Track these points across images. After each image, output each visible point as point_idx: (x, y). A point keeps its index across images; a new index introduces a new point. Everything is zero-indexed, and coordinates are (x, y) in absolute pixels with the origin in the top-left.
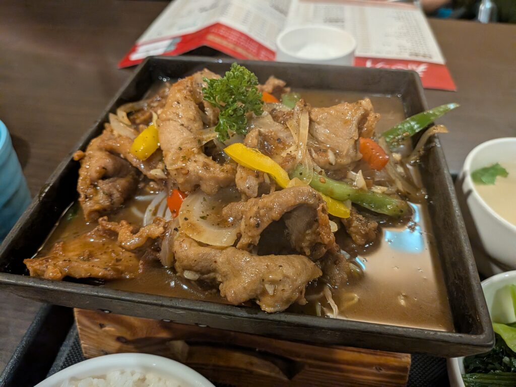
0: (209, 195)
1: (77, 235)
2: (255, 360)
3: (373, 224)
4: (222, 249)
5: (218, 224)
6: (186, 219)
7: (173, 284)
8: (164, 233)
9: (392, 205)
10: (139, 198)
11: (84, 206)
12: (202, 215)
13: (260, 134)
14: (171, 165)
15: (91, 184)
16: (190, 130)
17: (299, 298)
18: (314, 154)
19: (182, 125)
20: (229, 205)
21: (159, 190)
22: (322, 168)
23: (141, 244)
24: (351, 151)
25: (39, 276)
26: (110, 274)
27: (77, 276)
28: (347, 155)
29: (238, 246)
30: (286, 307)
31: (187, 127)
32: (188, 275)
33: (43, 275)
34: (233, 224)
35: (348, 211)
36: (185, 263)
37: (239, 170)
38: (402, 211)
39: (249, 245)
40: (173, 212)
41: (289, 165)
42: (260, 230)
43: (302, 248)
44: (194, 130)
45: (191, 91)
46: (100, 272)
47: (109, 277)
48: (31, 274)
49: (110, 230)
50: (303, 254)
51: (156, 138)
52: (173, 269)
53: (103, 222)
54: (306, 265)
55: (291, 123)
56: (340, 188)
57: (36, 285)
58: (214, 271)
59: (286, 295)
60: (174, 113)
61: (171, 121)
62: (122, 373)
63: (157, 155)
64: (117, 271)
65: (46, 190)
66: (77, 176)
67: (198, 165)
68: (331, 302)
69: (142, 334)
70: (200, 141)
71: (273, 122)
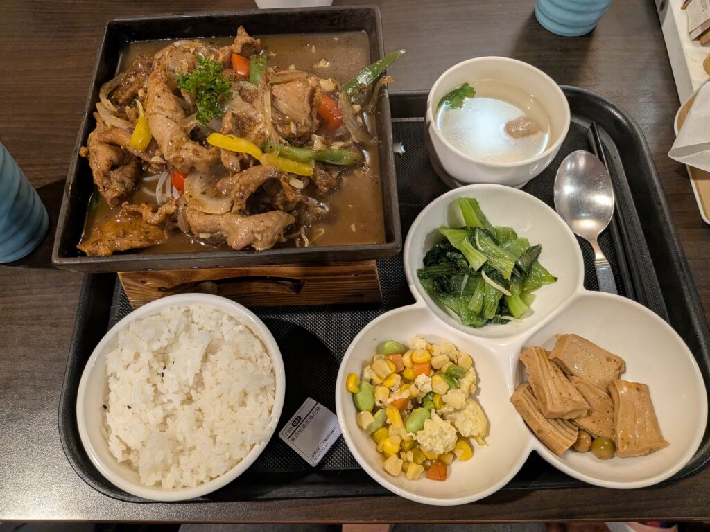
0: (203, 173)
1: (107, 218)
2: (270, 285)
3: (335, 174)
4: (222, 215)
5: (216, 196)
6: (191, 197)
7: (192, 242)
8: (177, 209)
9: (348, 156)
10: (147, 179)
11: (105, 196)
12: (202, 191)
13: (234, 115)
14: (168, 156)
15: (104, 176)
16: (175, 122)
17: (280, 239)
18: (279, 129)
19: (167, 117)
20: (221, 181)
21: (161, 170)
22: (286, 140)
23: (162, 219)
24: (308, 122)
25: (94, 255)
26: (146, 244)
27: (122, 250)
28: (306, 125)
29: (233, 211)
30: (272, 245)
31: (172, 119)
32: (202, 236)
33: (97, 254)
34: (226, 195)
35: (312, 170)
36: (198, 228)
37: (223, 152)
38: (355, 160)
39: (240, 210)
40: (179, 190)
41: (261, 141)
42: (245, 200)
43: (277, 206)
44: (178, 120)
45: (166, 83)
46: (137, 244)
47: (145, 246)
48: (88, 255)
49: (133, 211)
50: (279, 209)
51: (148, 129)
52: (190, 232)
53: (126, 206)
54: (280, 217)
55: (257, 103)
56: (302, 153)
57: (96, 261)
58: (220, 230)
59: (270, 238)
60: (158, 107)
61: (157, 115)
62: (172, 309)
63: (153, 145)
64: (149, 240)
65: (70, 188)
66: (90, 171)
67: (189, 151)
68: (304, 237)
69: (177, 283)
70: (185, 130)
71: (242, 102)
